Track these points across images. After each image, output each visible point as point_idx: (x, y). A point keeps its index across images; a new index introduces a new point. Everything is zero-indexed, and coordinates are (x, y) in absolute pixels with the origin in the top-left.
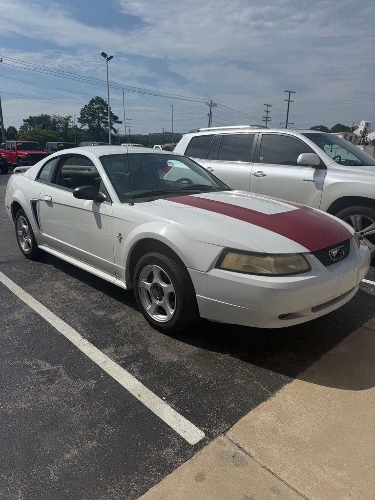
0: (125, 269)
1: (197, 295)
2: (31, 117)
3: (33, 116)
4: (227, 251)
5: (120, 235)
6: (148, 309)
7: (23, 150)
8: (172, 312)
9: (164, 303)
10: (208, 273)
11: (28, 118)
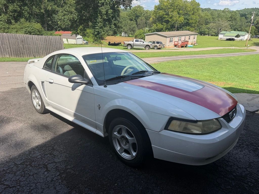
0: (103, 125)
1: (152, 145)
4: (172, 119)
5: (99, 105)
6: (118, 150)
8: (134, 154)
9: (129, 148)
10: (160, 133)
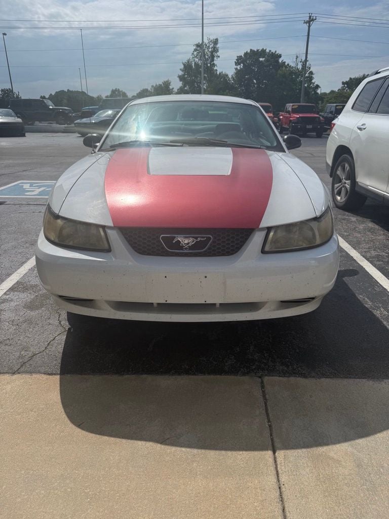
2: (351, 79)
3: (353, 77)
7: (297, 112)
11: (348, 80)
